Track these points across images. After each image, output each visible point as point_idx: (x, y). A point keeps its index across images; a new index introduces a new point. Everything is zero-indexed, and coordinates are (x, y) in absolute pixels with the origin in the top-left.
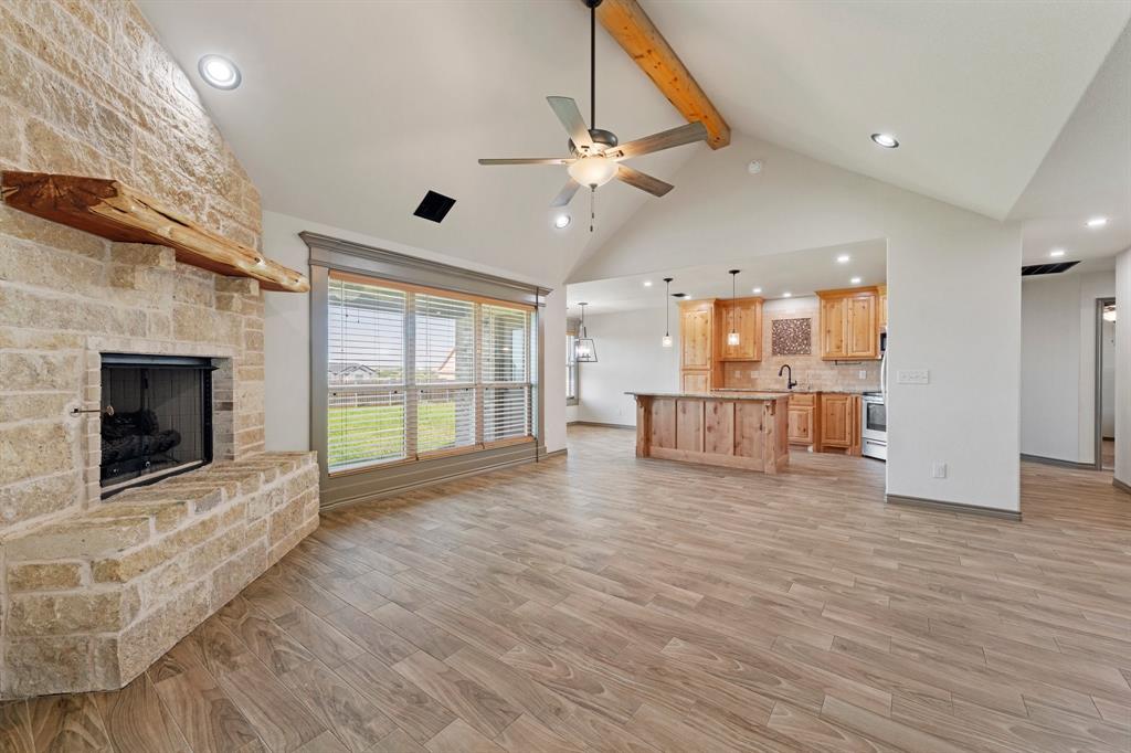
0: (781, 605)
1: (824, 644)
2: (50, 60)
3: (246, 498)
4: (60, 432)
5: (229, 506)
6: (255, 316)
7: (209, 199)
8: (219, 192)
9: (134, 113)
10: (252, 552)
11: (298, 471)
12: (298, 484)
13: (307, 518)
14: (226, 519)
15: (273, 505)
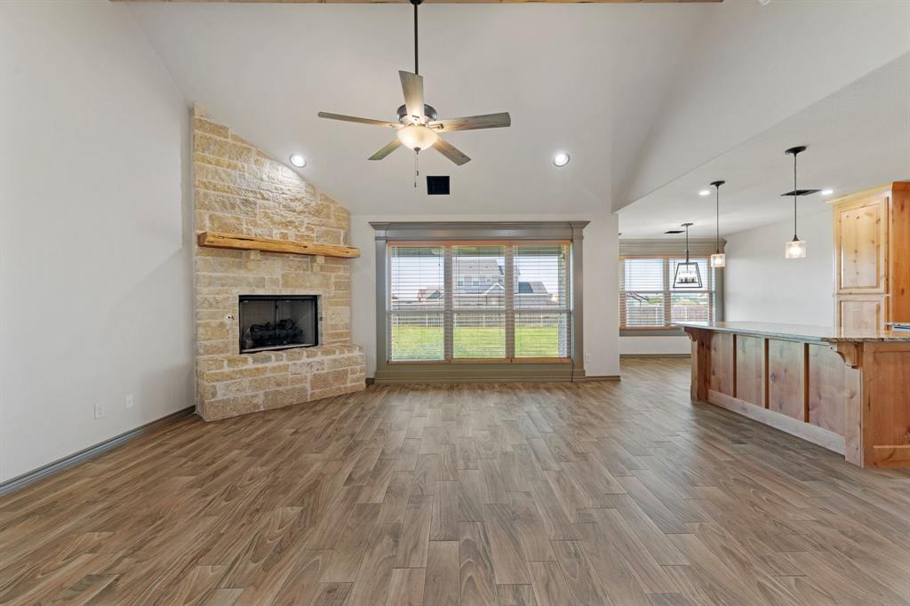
3: (290, 363)
4: (222, 325)
5: (276, 364)
6: (341, 273)
7: (306, 221)
8: (314, 215)
9: (259, 196)
10: (294, 389)
11: (342, 356)
12: (340, 362)
13: (351, 382)
14: (274, 369)
15: (314, 369)
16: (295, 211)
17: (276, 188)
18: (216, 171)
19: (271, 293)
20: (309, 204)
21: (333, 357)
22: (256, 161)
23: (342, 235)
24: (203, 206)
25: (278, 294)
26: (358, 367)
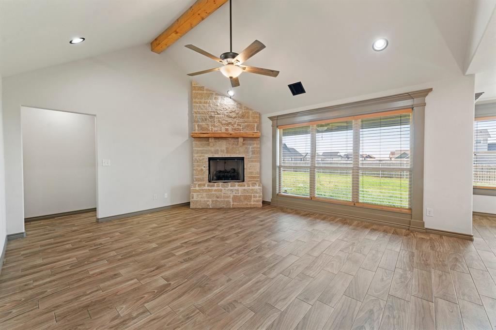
0: (154, 270)
1: (122, 271)
2: (199, 114)
3: (223, 188)
4: (202, 170)
5: (217, 188)
6: (255, 146)
7: (237, 121)
8: (241, 118)
9: (216, 113)
10: (224, 201)
11: (248, 188)
12: (247, 191)
13: (254, 202)
14: (216, 190)
15: (234, 193)
16: (232, 117)
17: (223, 108)
18: (200, 106)
19: (221, 157)
20: (238, 113)
21: (244, 188)
22: (215, 98)
23: (256, 126)
24: (195, 121)
25: (224, 156)
26: (258, 195)
